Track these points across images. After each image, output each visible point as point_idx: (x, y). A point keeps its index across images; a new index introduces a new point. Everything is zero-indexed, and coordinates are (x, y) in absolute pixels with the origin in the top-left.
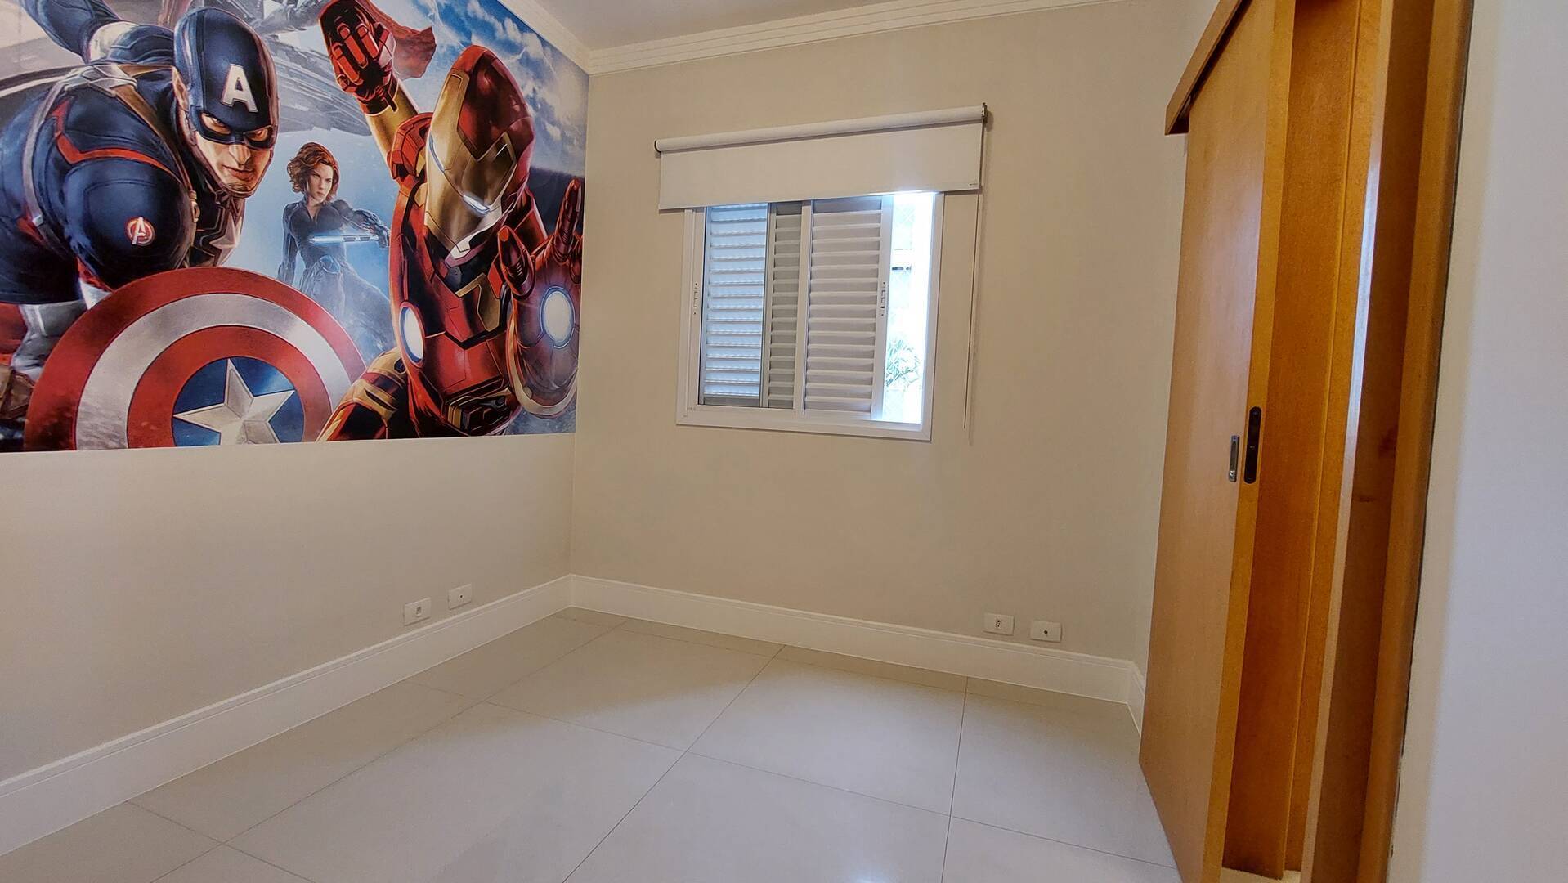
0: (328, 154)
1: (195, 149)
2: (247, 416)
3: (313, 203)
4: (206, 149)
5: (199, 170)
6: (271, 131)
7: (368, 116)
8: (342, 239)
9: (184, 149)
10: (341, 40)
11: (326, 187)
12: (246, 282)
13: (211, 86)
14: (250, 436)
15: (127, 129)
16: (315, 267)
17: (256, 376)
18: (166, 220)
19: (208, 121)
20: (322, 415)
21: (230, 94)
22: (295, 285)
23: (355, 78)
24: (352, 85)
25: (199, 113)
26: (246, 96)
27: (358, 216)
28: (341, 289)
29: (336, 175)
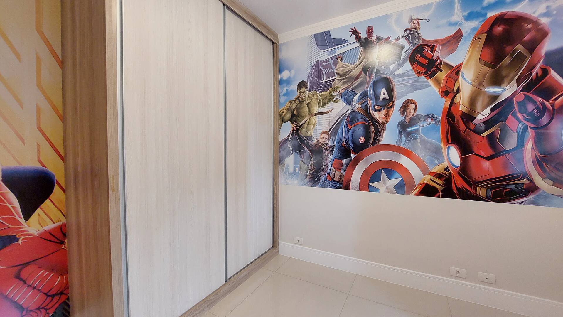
0: (413, 100)
1: (373, 116)
2: (387, 185)
3: (407, 118)
4: (376, 115)
5: (373, 120)
6: (393, 102)
7: (429, 80)
8: (419, 127)
9: (371, 117)
10: (417, 60)
11: (412, 111)
12: (388, 147)
13: (377, 97)
15: (359, 117)
16: (409, 139)
17: (390, 174)
18: (367, 137)
19: (376, 107)
20: (412, 187)
21: (382, 97)
22: (402, 146)
23: (423, 70)
24: (422, 73)
25: (374, 106)
26: (387, 96)
27: (427, 117)
28: (419, 144)
29: (416, 106)
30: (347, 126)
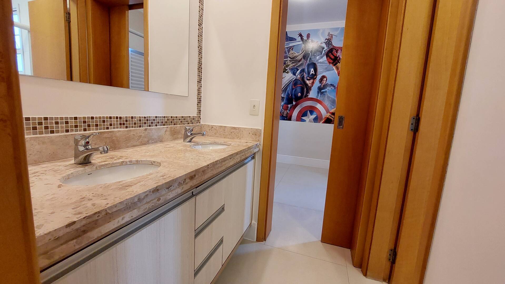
0: (326, 76)
1: (306, 82)
2: (310, 118)
3: (322, 85)
4: (308, 82)
5: (306, 85)
6: (316, 76)
7: (334, 67)
8: (327, 90)
9: (305, 83)
10: (329, 56)
11: (325, 82)
12: (312, 99)
13: (309, 73)
14: (310, 121)
15: (299, 82)
16: (322, 95)
17: (312, 113)
18: (302, 93)
19: (308, 78)
20: (321, 119)
21: (311, 73)
22: (318, 99)
23: (332, 61)
24: (331, 63)
25: (307, 77)
26: (313, 73)
27: (331, 85)
28: (326, 98)
29: (327, 79)
30: (292, 87)
